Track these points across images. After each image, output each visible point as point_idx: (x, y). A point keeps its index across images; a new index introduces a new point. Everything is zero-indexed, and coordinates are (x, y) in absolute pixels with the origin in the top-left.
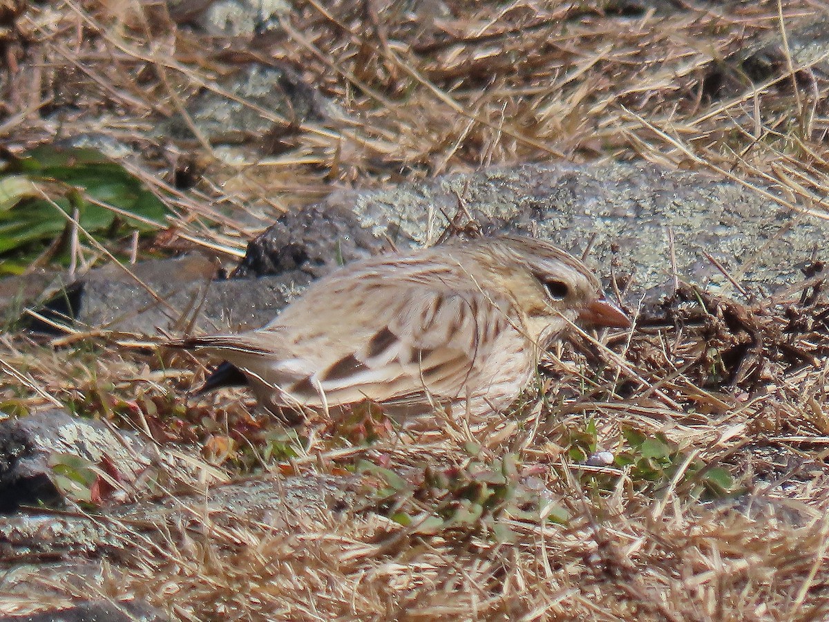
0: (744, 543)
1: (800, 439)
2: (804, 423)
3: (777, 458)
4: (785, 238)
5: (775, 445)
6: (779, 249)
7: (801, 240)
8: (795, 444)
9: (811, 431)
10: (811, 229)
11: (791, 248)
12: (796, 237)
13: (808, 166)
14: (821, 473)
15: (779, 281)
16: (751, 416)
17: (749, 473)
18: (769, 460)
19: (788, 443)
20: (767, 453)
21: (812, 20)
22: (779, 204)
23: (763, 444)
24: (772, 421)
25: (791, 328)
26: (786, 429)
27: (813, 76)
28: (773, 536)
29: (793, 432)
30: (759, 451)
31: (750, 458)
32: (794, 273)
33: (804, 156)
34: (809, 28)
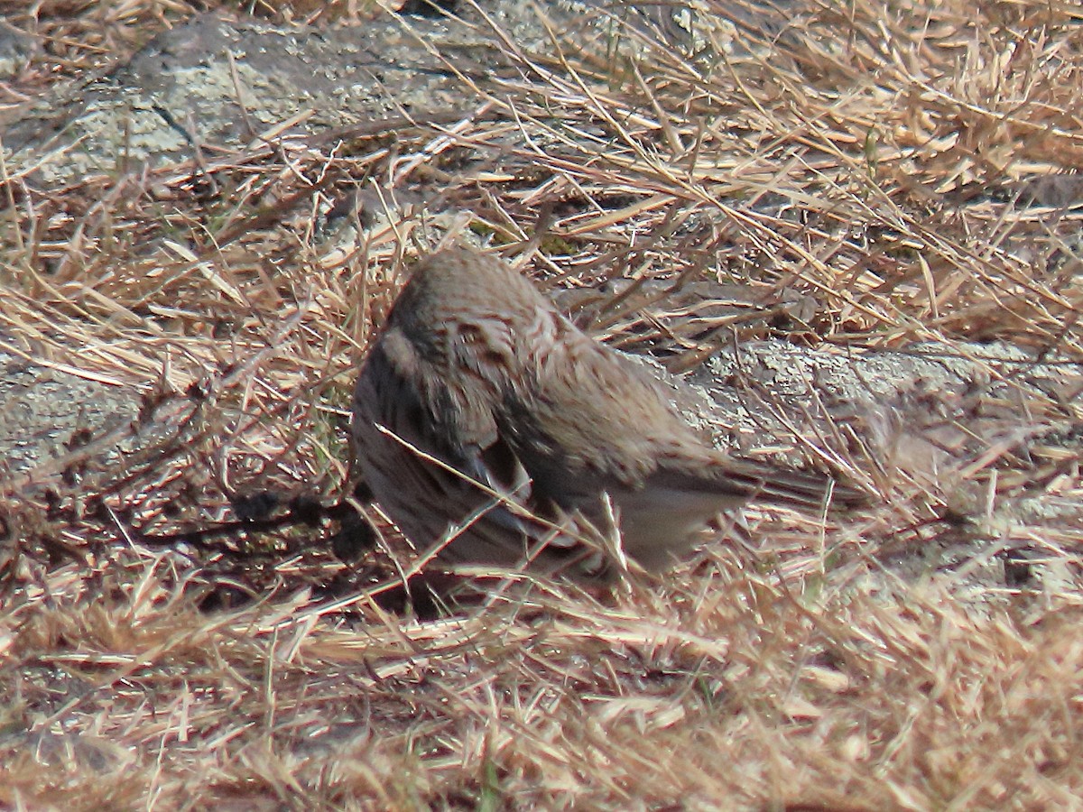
0: (36, 793)
1: (81, 658)
2: (86, 636)
3: (52, 682)
4: (22, 398)
5: (50, 665)
6: (13, 412)
7: (42, 401)
8: (75, 664)
9: (95, 647)
10: (54, 387)
11: (29, 411)
12: (35, 397)
13: (43, 305)
14: (110, 702)
15: (16, 454)
16: (16, 629)
17: (20, 702)
18: (42, 684)
19: (66, 662)
20: (39, 675)
21: (17, 115)
22: (10, 354)
23: (34, 663)
24: (43, 634)
25: (53, 515)
26: (62, 644)
27: (26, 188)
28: (73, 784)
29: (73, 649)
30: (28, 673)
31: (19, 684)
32: (35, 444)
33: (39, 292)
34: (14, 126)
